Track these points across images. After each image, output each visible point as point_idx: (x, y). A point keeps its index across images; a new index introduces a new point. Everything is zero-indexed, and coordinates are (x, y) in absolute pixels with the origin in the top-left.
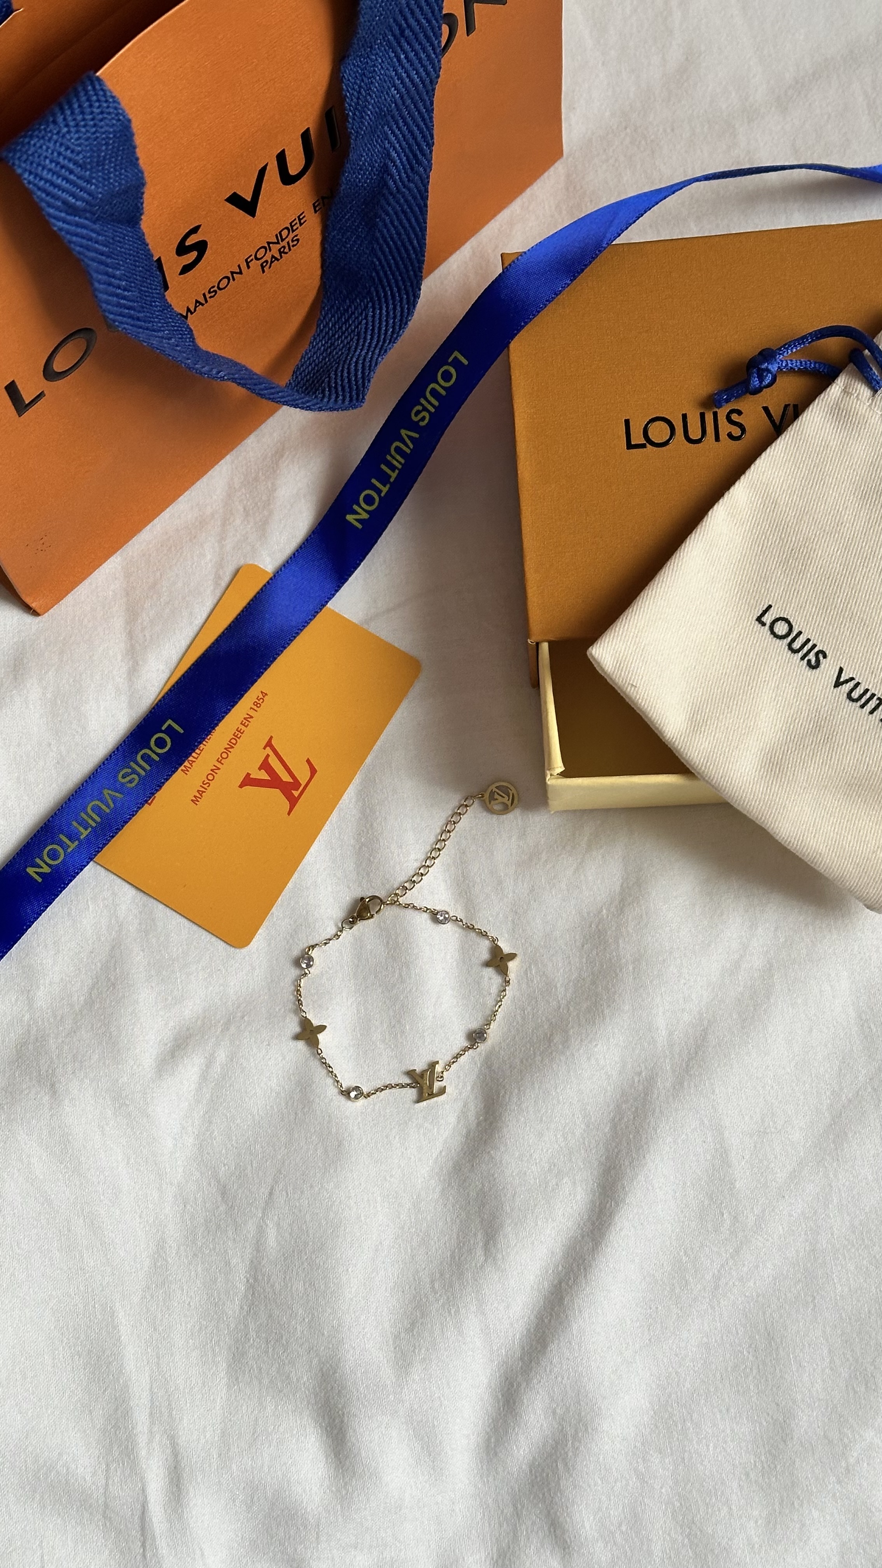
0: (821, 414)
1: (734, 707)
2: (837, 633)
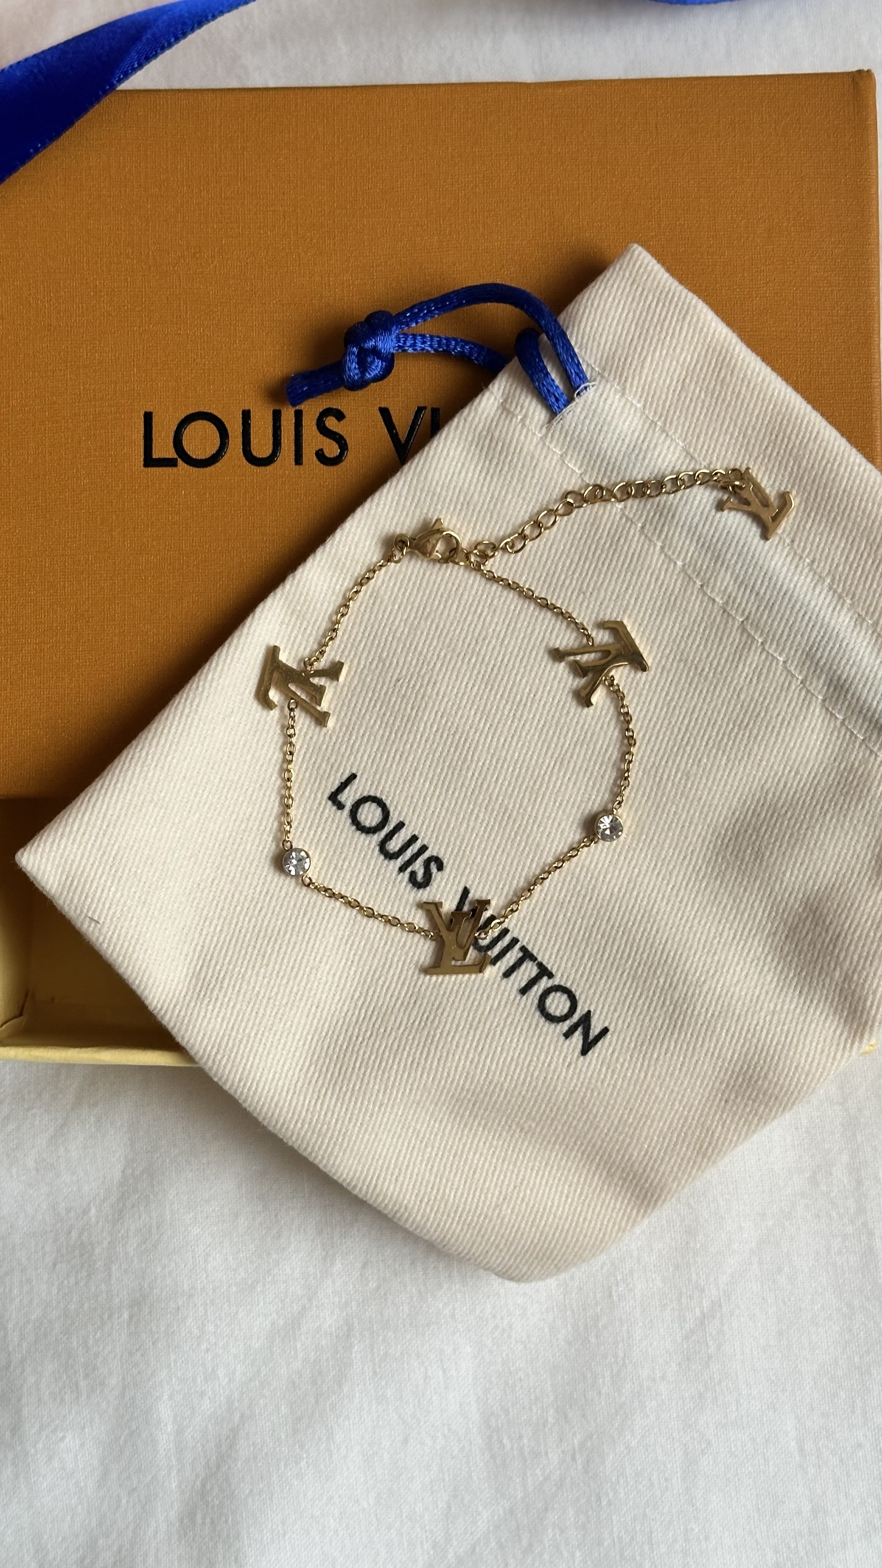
0: (462, 445)
2: (463, 829)
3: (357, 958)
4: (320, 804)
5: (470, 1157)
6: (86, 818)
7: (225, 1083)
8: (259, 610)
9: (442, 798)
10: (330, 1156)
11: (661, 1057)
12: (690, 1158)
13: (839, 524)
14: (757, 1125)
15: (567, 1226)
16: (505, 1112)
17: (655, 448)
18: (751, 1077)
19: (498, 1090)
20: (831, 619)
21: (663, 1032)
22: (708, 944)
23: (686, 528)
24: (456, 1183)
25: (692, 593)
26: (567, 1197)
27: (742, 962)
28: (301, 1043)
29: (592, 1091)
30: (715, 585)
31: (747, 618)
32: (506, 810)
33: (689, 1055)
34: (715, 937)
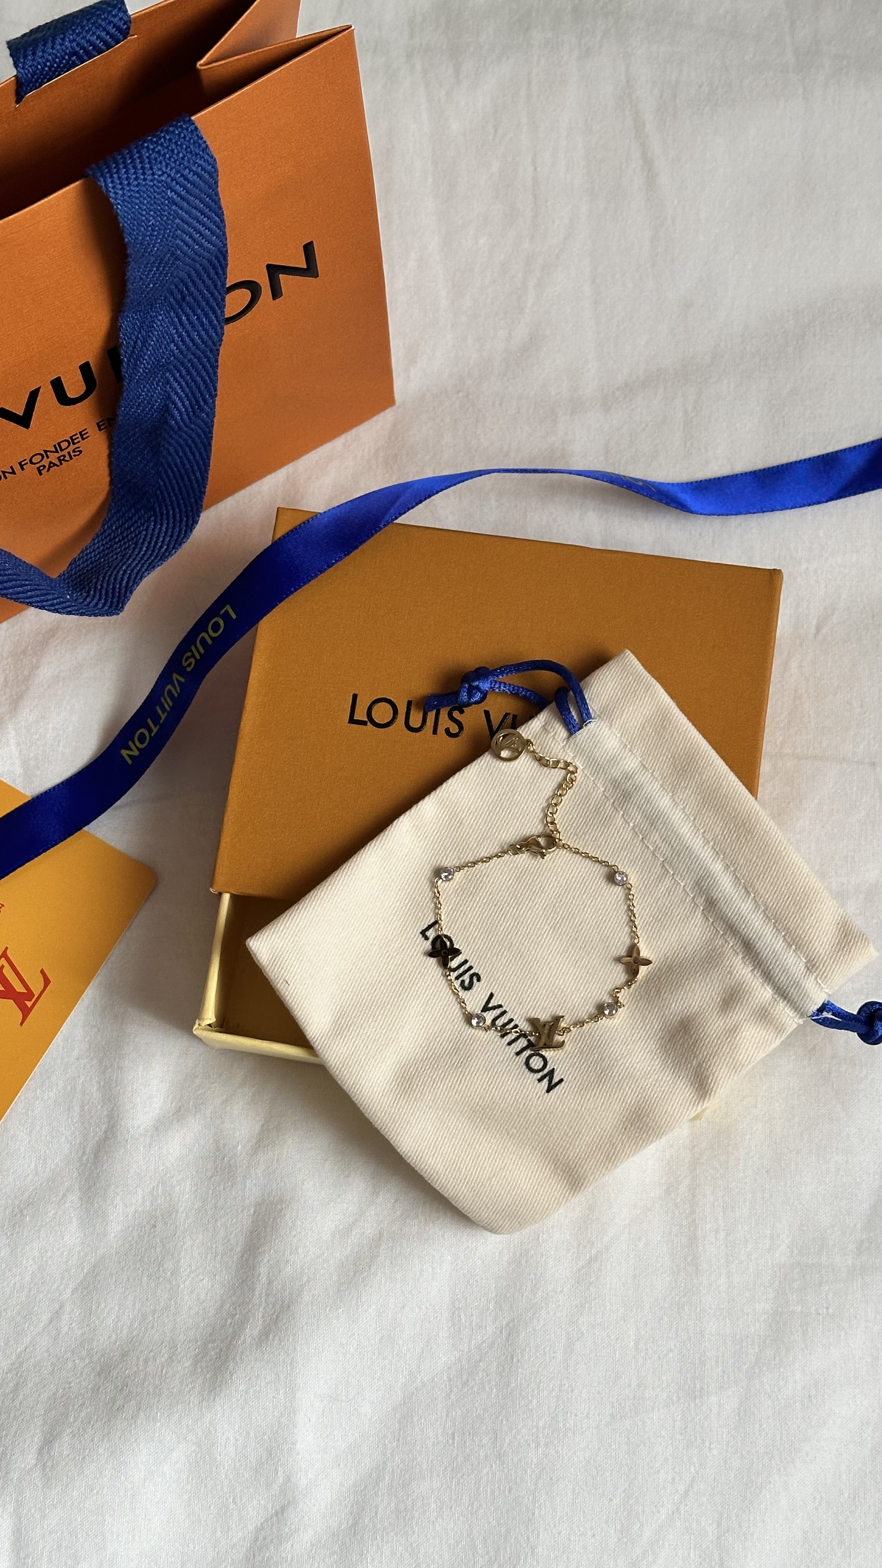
1: (380, 1017)
2: (494, 960)
3: (426, 1025)
4: (415, 935)
5: (477, 1147)
6: (287, 925)
7: (344, 1085)
8: (395, 822)
9: (484, 940)
10: (399, 1134)
11: (591, 1099)
12: (602, 1162)
13: (720, 813)
14: (641, 1146)
15: (528, 1197)
16: (500, 1121)
17: (625, 759)
18: (640, 1115)
19: (497, 1107)
20: (711, 865)
21: (593, 1085)
22: (625, 1039)
23: (637, 805)
24: (467, 1161)
25: (636, 842)
26: (530, 1179)
27: (642, 1052)
28: (389, 1068)
29: (550, 1114)
30: (650, 839)
31: (666, 859)
32: (520, 951)
33: (607, 1099)
34: (629, 1037)
